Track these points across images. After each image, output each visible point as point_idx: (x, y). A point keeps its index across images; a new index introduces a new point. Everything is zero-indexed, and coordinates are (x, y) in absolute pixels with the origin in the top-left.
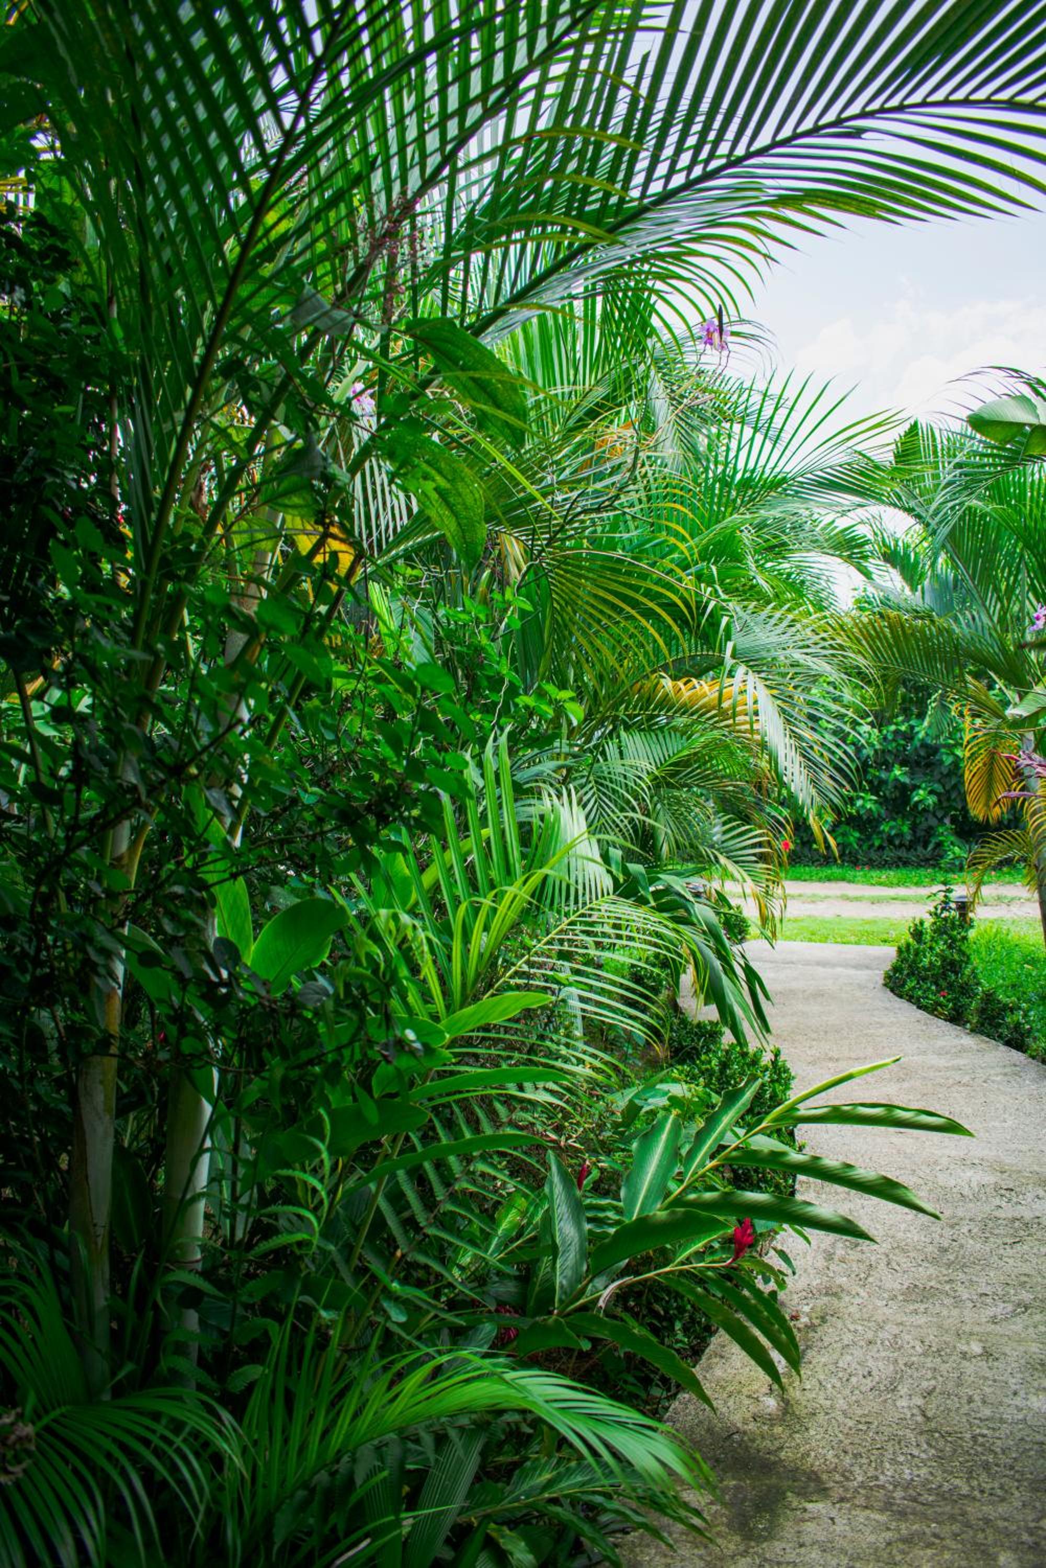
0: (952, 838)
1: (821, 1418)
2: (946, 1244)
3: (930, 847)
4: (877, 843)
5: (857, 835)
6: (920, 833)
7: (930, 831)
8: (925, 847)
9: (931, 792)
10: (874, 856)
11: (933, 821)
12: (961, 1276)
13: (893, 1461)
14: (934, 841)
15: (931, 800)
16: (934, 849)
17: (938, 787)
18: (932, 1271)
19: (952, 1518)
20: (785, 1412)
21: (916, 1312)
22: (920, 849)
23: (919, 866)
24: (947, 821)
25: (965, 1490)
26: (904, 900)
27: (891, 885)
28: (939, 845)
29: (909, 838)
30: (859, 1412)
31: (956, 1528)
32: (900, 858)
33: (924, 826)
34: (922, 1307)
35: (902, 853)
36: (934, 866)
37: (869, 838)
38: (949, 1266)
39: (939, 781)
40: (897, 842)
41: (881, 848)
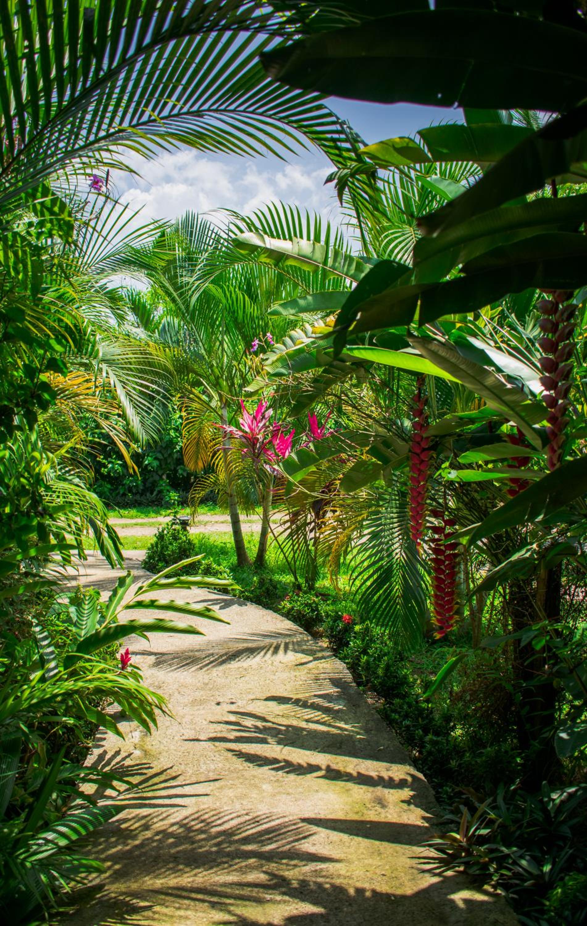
0: (168, 488)
1: (164, 754)
2: (206, 681)
3: (155, 493)
4: (121, 492)
5: (109, 486)
6: (148, 485)
7: (154, 484)
8: (152, 493)
9: (156, 459)
10: (119, 499)
11: (156, 478)
12: (217, 693)
13: (205, 763)
14: (157, 489)
15: (155, 463)
16: (157, 495)
17: (160, 456)
18: (202, 693)
19: (238, 778)
20: (146, 755)
21: (199, 709)
22: (148, 494)
23: (148, 505)
24: (164, 477)
25: (241, 768)
26: (142, 525)
27: (132, 517)
28: (160, 492)
29: (141, 488)
30: (183, 749)
31: (241, 781)
32: (136, 501)
33: (151, 480)
34: (202, 707)
35: (138, 497)
36: (157, 505)
37: (116, 489)
38: (210, 690)
39: (160, 452)
40: (134, 491)
41: (124, 495)
